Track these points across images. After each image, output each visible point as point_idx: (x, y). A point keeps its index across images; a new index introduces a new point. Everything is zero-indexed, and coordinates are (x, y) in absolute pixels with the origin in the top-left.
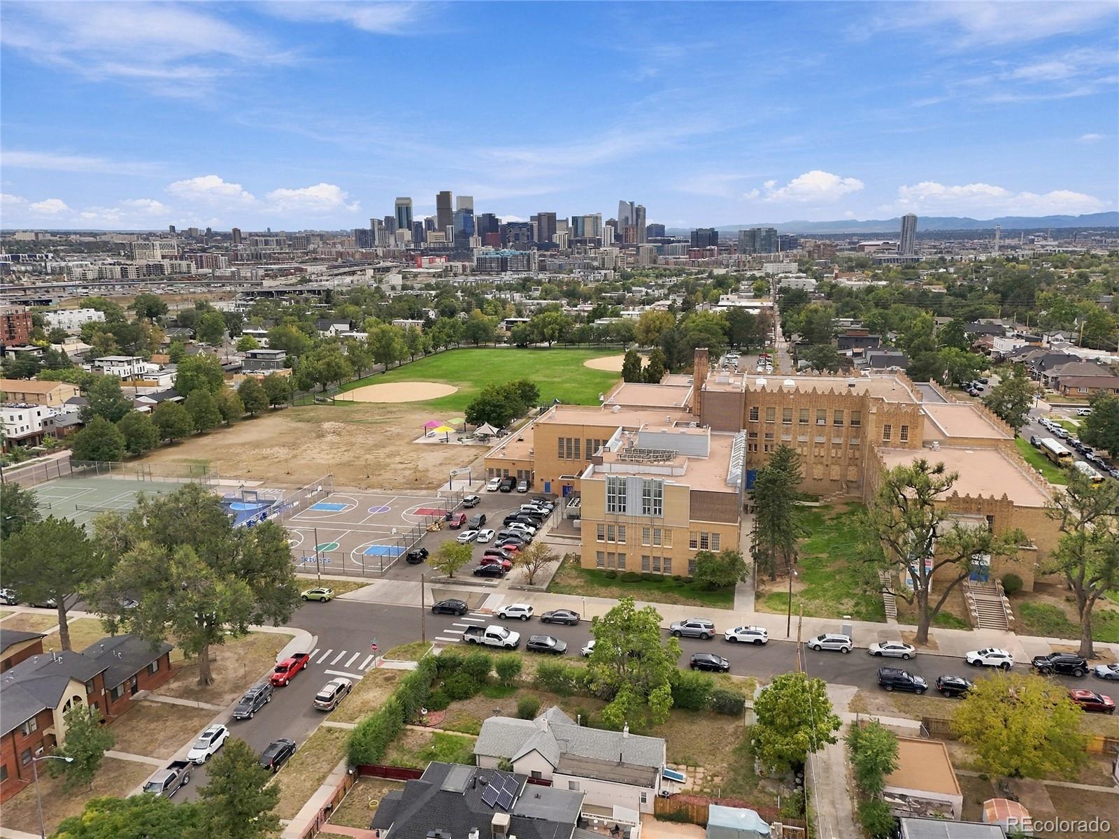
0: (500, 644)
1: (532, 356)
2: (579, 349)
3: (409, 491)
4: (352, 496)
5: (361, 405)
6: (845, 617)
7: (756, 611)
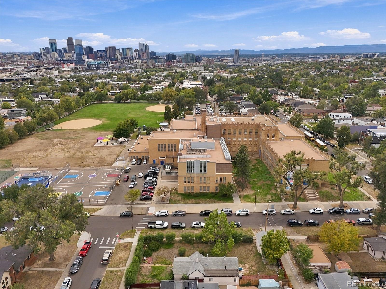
0: (162, 227)
1: (125, 106)
2: (141, 103)
3: (101, 167)
4: (79, 171)
5: (67, 130)
6: (269, 201)
7: (242, 202)
